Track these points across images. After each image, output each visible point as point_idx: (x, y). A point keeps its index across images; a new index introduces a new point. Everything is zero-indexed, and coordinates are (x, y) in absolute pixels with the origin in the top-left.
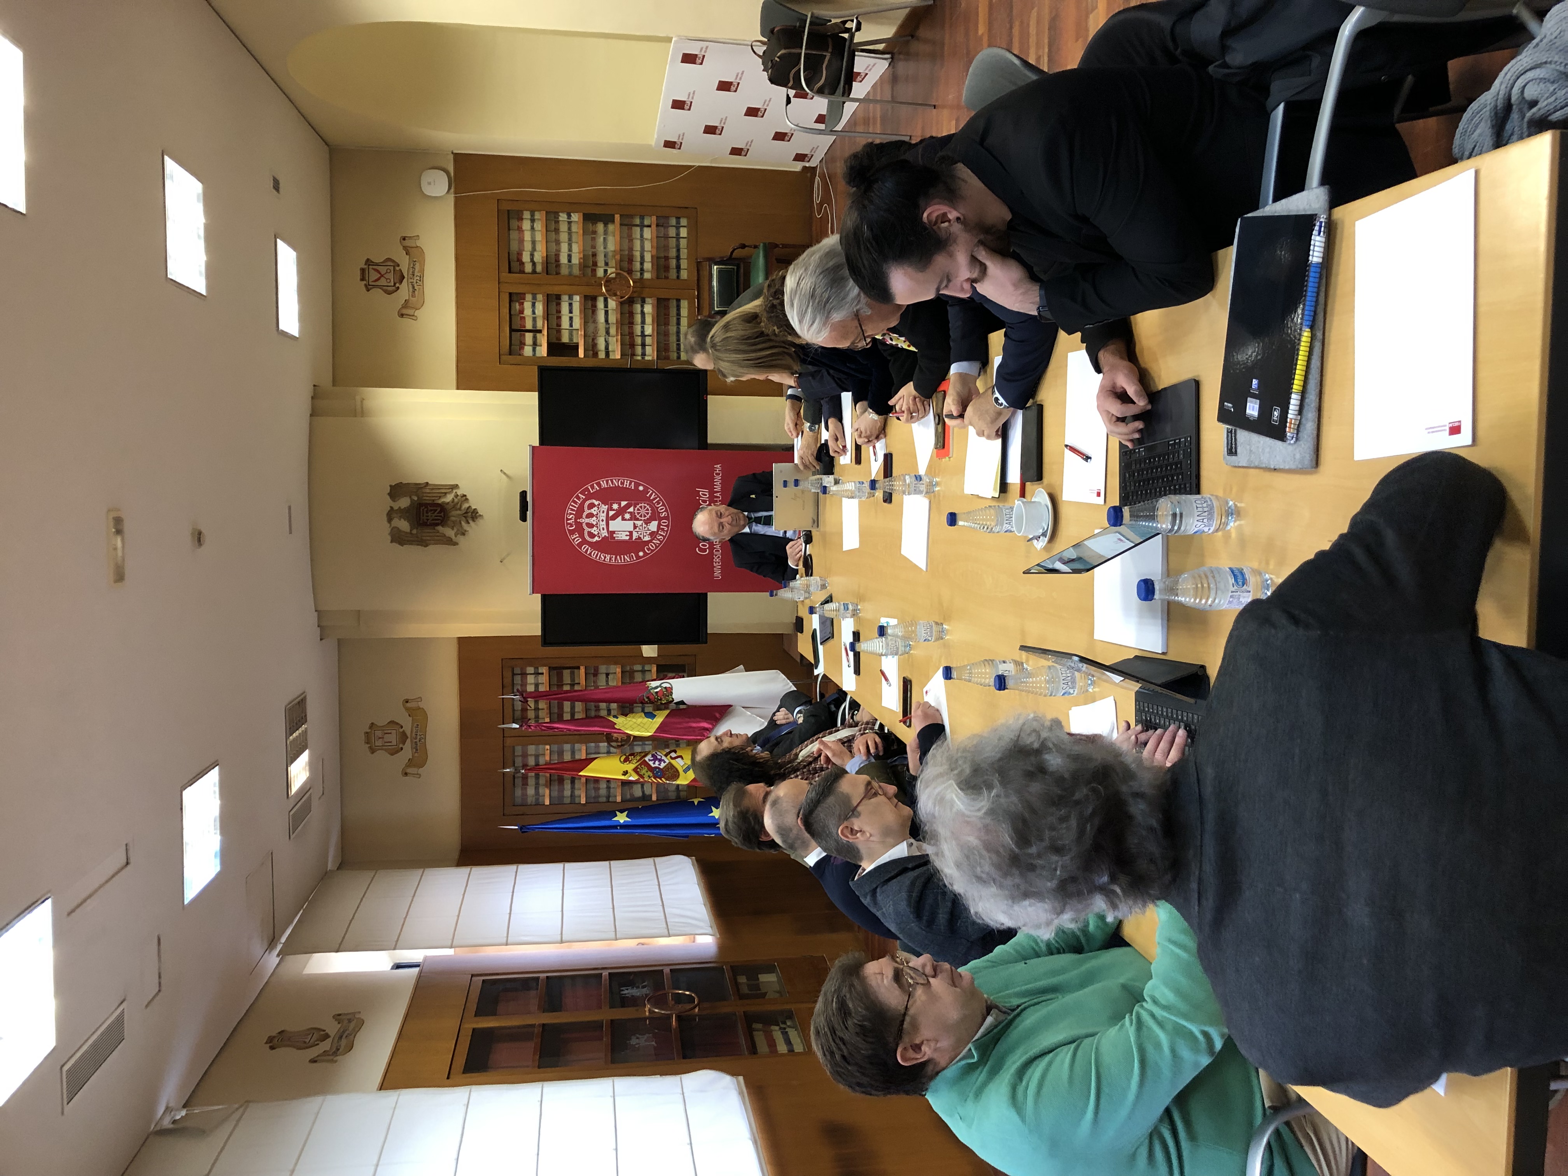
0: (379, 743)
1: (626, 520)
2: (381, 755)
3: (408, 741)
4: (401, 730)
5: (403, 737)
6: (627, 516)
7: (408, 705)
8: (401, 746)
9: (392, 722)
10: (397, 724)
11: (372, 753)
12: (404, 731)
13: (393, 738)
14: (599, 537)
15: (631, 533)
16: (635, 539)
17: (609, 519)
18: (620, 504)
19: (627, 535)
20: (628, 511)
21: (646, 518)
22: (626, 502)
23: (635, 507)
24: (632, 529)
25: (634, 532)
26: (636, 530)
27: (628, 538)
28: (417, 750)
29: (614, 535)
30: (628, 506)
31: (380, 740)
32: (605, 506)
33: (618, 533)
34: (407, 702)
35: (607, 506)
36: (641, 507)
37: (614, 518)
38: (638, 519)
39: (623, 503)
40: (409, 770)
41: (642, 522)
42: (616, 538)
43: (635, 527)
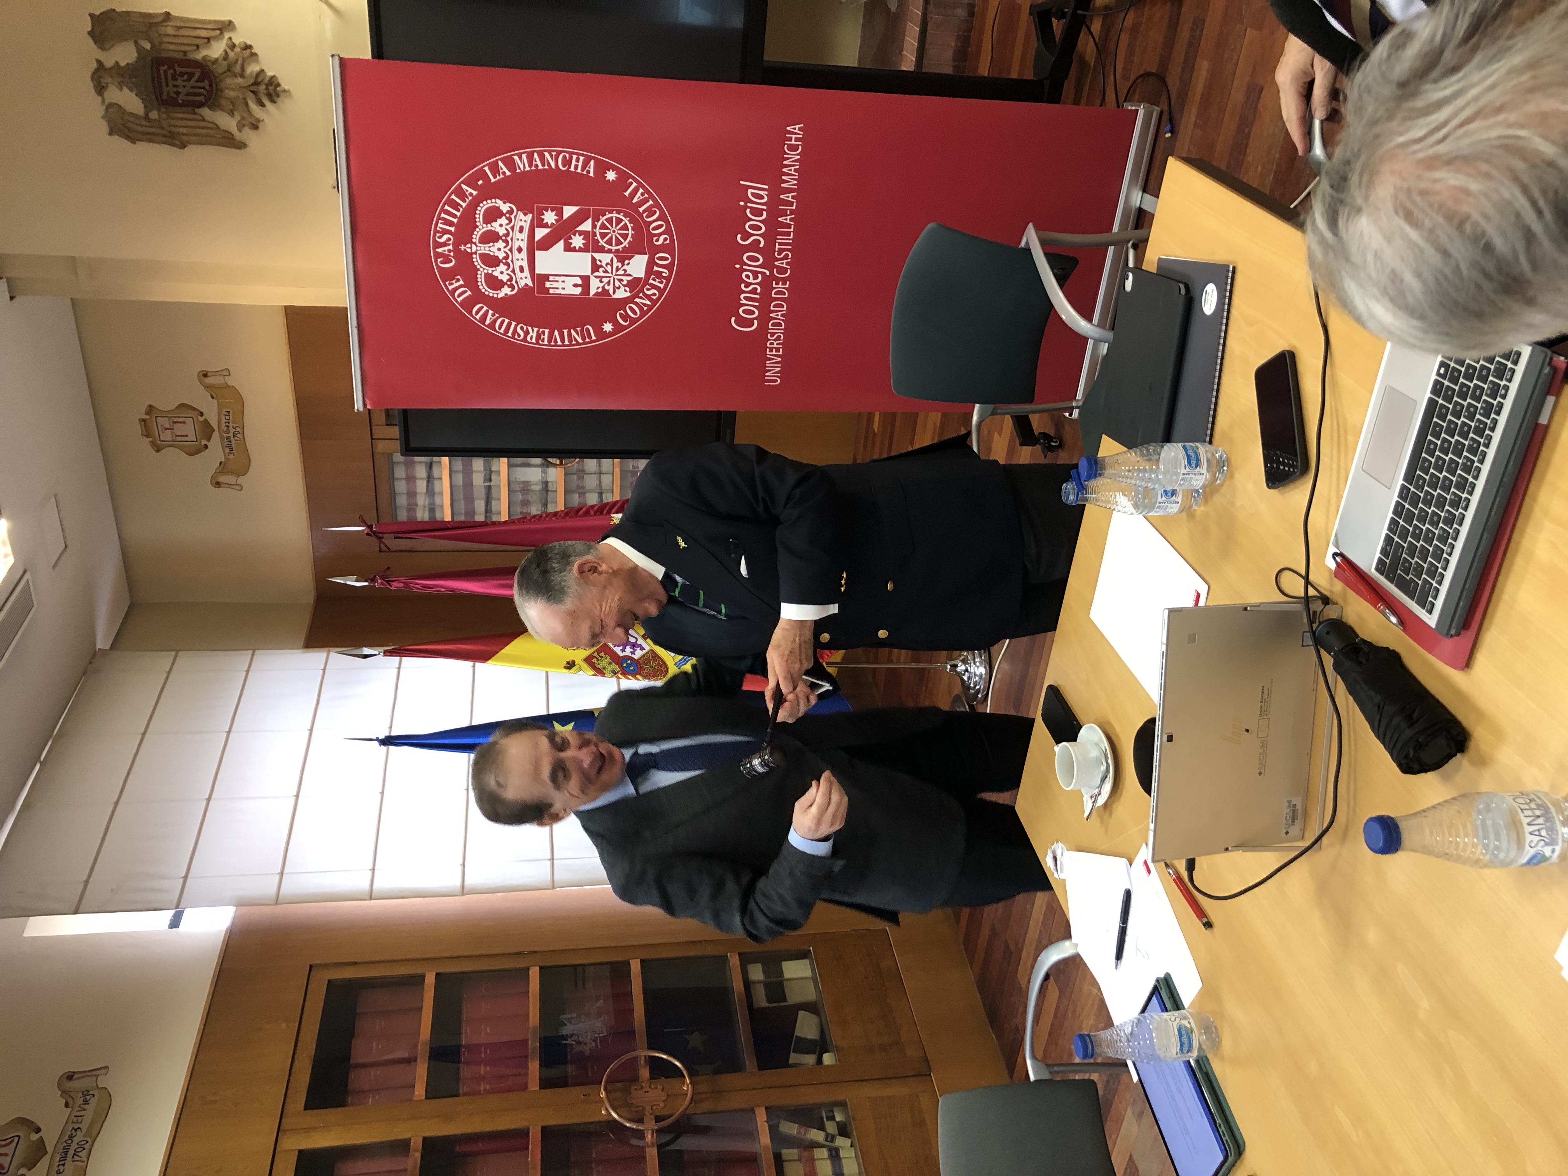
0: (167, 436)
1: (574, 250)
2: (172, 455)
3: (216, 436)
4: (201, 419)
5: (207, 430)
6: (577, 241)
7: (208, 380)
8: (204, 442)
9: (182, 406)
10: (195, 409)
11: (158, 451)
12: (206, 419)
13: (189, 430)
14: (513, 287)
15: (586, 280)
16: (594, 295)
17: (534, 247)
18: (560, 213)
19: (576, 285)
20: (579, 229)
21: (620, 247)
22: (576, 208)
23: (596, 219)
24: (588, 273)
25: (592, 278)
26: (596, 274)
27: (578, 291)
28: (231, 449)
29: (548, 285)
30: (578, 218)
31: (169, 432)
32: (525, 214)
33: (557, 278)
34: (205, 375)
35: (530, 216)
36: (610, 220)
37: (546, 244)
38: (602, 250)
39: (569, 211)
40: (222, 479)
41: (612, 255)
42: (551, 291)
43: (595, 267)
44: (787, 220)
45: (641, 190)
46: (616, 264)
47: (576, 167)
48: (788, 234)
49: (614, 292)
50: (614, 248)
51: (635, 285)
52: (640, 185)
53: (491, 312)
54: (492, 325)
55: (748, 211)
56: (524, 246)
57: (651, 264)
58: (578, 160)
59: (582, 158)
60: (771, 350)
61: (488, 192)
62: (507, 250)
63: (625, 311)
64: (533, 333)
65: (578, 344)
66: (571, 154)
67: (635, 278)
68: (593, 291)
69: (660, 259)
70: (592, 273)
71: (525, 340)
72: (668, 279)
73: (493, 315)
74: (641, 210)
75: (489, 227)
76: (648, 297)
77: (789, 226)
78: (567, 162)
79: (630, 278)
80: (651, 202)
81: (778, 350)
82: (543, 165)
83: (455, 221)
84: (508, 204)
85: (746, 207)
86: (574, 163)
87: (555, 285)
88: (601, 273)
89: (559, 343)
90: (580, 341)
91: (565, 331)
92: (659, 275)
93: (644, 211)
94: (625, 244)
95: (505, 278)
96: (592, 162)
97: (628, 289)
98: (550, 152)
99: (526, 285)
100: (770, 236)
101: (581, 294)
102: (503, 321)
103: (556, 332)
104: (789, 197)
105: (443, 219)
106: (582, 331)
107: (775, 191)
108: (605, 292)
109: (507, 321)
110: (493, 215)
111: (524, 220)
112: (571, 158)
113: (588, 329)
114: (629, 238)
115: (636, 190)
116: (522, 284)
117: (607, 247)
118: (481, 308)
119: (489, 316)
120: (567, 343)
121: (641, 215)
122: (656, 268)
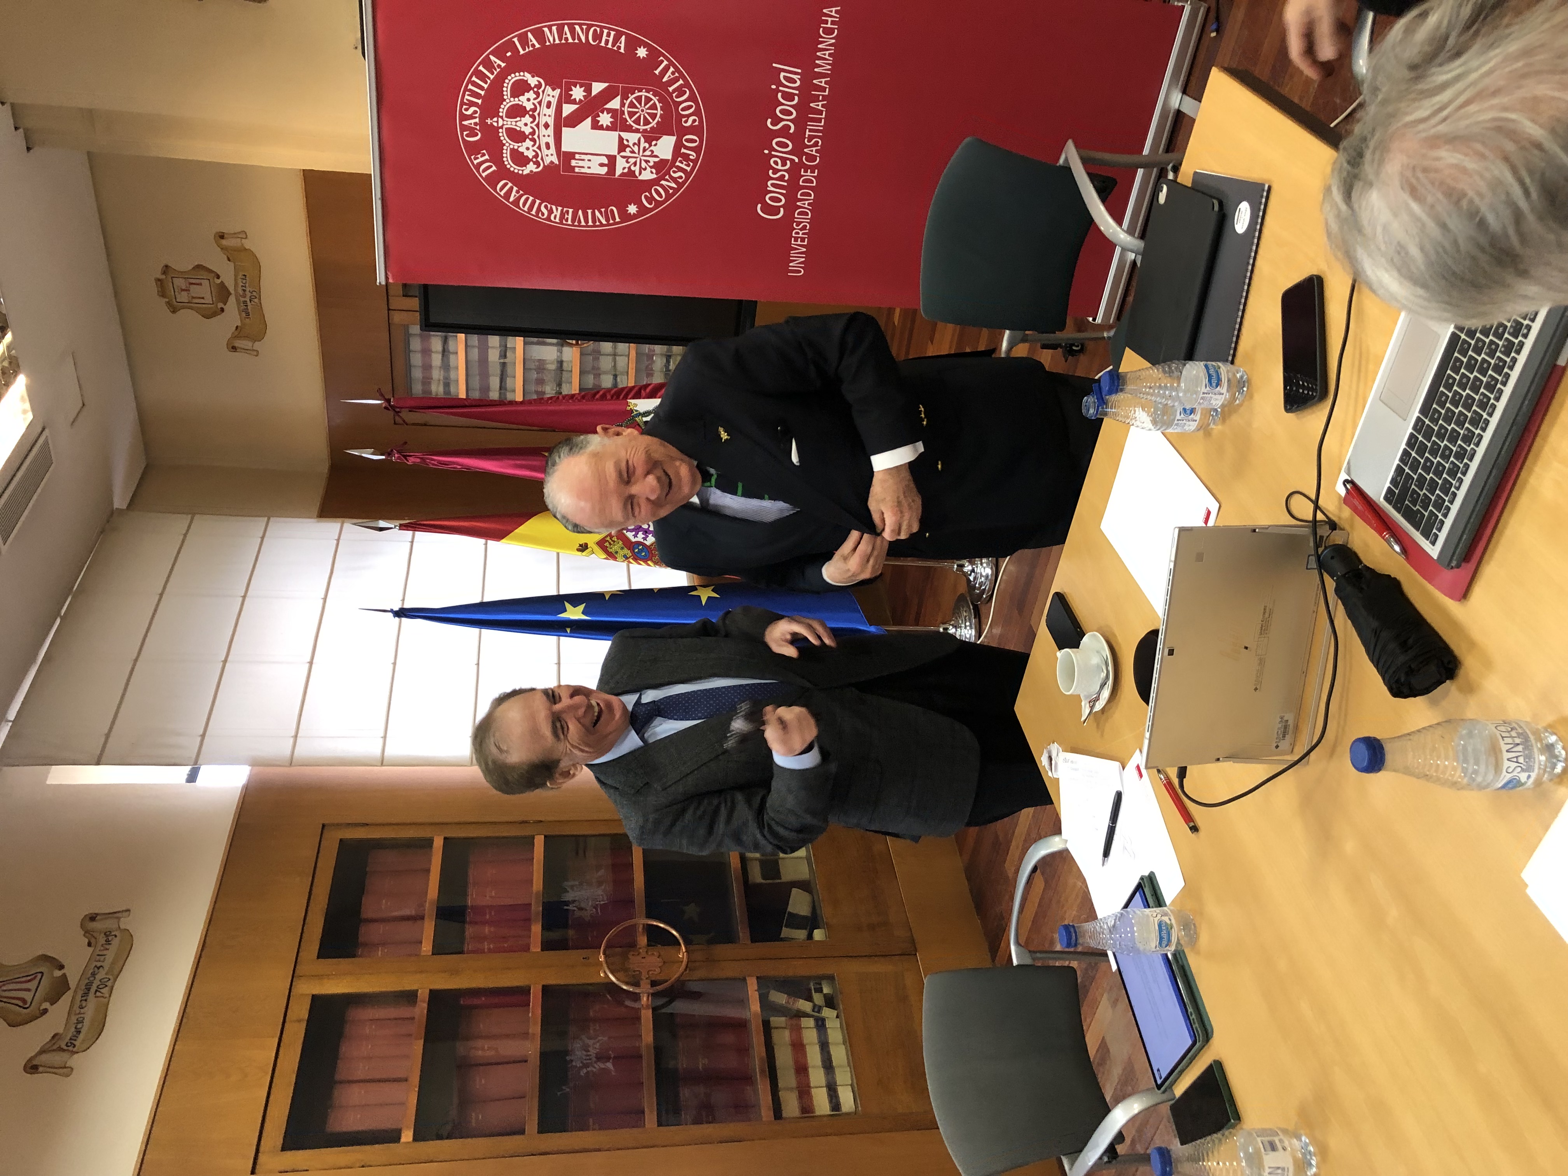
0: (183, 297)
1: (601, 128)
2: (187, 316)
4: (218, 281)
5: (223, 293)
6: (605, 119)
7: (225, 242)
8: (220, 305)
10: (210, 271)
12: (222, 282)
13: (204, 291)
14: (538, 165)
15: (612, 160)
16: (620, 176)
17: (561, 123)
18: (588, 90)
19: (602, 165)
20: (608, 106)
21: (648, 127)
22: (607, 84)
23: (625, 97)
24: (614, 151)
25: (618, 158)
26: (623, 154)
27: (604, 170)
28: (248, 314)
29: (573, 163)
30: (608, 95)
31: (184, 294)
32: (554, 90)
33: (583, 157)
34: (222, 237)
35: (558, 91)
36: (639, 99)
37: (573, 121)
38: (629, 129)
39: (598, 87)
40: (238, 343)
41: (639, 135)
42: (577, 170)
43: (622, 147)
44: (819, 106)
45: (672, 69)
46: (643, 144)
47: (607, 42)
48: (819, 120)
49: (640, 173)
50: (642, 128)
51: (662, 167)
52: (671, 63)
53: (515, 189)
54: (516, 202)
55: (780, 95)
56: (551, 122)
57: (678, 146)
58: (609, 35)
59: (613, 33)
60: (796, 239)
61: (516, 64)
62: (533, 125)
63: (651, 194)
64: (557, 212)
65: (602, 225)
66: (602, 28)
67: (662, 160)
68: (619, 171)
69: (688, 141)
70: (619, 153)
71: (548, 219)
72: (695, 162)
73: (517, 192)
74: (671, 89)
75: (516, 101)
76: (674, 180)
77: (821, 113)
78: (597, 37)
79: (657, 160)
80: (681, 82)
81: (803, 240)
82: (574, 39)
83: (482, 93)
84: (536, 78)
85: (778, 91)
86: (604, 37)
87: (581, 163)
88: (627, 153)
89: (583, 223)
90: (604, 222)
91: (590, 211)
92: (686, 157)
93: (674, 91)
94: (654, 124)
95: (530, 154)
96: (623, 38)
97: (654, 171)
98: (580, 25)
99: (552, 162)
100: (801, 123)
101: (607, 174)
102: (527, 199)
103: (580, 212)
104: (822, 82)
105: (470, 90)
106: (606, 212)
107: (808, 76)
108: (631, 173)
109: (531, 198)
110: (521, 88)
111: (552, 95)
112: (602, 32)
113: (612, 211)
114: (658, 118)
115: (666, 69)
116: (547, 161)
117: (635, 126)
118: (506, 184)
119: (514, 193)
120: (590, 223)
121: (670, 95)
122: (683, 150)
